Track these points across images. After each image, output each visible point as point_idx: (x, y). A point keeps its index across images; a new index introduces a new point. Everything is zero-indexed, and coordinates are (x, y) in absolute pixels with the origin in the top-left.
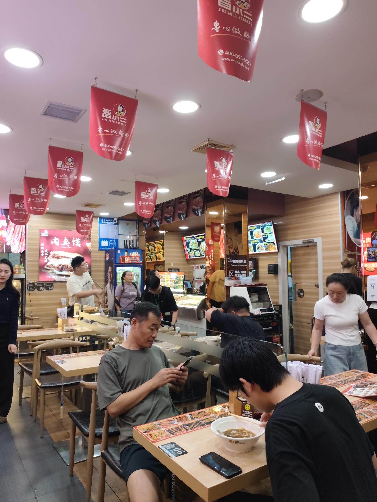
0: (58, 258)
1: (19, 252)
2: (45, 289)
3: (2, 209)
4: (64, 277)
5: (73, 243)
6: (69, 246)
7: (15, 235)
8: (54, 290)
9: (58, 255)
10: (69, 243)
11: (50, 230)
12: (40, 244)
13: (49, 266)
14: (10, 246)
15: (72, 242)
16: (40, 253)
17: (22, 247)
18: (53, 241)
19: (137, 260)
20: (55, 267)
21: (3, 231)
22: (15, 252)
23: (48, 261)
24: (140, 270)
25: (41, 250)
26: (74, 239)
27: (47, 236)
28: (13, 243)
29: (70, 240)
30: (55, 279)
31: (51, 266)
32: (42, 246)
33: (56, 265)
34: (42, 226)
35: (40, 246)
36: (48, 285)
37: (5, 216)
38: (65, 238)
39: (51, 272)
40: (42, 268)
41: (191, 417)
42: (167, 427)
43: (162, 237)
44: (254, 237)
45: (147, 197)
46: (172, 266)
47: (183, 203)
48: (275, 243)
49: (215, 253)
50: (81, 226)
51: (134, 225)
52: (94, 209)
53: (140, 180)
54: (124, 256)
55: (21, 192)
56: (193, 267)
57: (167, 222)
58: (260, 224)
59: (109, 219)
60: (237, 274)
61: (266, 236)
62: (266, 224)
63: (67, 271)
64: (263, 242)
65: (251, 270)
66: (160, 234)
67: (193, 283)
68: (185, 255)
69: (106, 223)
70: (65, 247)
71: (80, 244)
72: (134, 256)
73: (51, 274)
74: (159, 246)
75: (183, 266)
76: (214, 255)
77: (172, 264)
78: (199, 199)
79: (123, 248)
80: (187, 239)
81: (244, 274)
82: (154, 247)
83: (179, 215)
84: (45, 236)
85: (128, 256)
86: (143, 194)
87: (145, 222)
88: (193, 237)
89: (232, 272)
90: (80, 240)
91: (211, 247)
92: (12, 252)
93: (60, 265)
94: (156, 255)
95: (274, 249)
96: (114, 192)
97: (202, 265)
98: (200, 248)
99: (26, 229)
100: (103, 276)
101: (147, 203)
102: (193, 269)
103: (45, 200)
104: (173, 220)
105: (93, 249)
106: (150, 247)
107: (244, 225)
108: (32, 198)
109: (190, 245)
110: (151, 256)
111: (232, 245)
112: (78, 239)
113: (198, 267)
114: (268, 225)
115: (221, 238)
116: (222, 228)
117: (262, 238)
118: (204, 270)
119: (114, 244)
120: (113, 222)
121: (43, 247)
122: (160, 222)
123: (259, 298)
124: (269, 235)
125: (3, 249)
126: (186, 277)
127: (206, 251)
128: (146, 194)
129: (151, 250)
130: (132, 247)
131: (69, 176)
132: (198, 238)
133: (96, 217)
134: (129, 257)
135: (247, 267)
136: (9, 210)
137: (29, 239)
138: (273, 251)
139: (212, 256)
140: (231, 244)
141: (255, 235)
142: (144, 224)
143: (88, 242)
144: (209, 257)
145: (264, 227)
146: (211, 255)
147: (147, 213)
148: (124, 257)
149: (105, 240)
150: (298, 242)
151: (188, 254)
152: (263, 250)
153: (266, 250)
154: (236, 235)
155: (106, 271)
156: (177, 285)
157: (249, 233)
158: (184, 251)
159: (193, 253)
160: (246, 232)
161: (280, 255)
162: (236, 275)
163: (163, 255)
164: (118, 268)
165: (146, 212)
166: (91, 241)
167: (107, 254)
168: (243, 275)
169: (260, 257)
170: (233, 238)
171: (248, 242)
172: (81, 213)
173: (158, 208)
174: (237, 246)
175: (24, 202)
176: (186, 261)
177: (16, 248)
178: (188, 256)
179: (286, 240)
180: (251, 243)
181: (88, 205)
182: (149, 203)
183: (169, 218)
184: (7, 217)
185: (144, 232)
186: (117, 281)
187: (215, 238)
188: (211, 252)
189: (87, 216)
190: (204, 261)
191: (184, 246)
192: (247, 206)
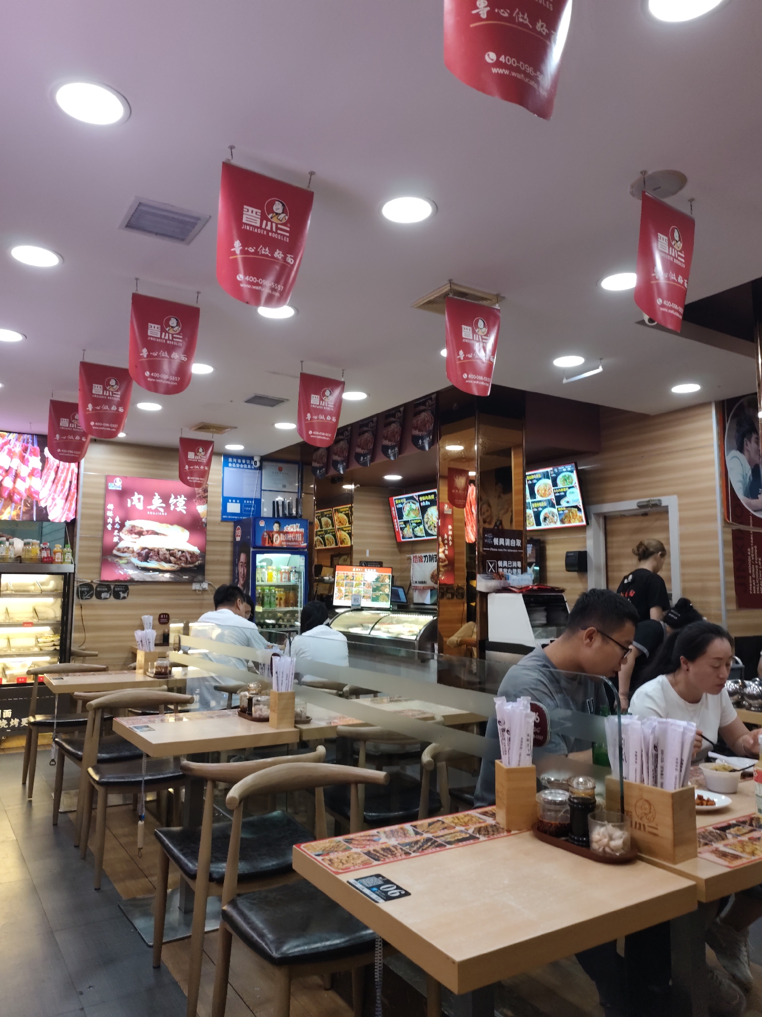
0: (140, 533)
1: (63, 520)
2: (112, 596)
3: (32, 435)
4: (151, 573)
5: (172, 505)
6: (162, 510)
7: (57, 486)
8: (131, 599)
9: (141, 528)
10: (164, 505)
11: (126, 477)
12: (105, 505)
13: (122, 550)
14: (46, 508)
15: (170, 502)
16: (106, 524)
17: (69, 510)
18: (132, 501)
19: (295, 541)
20: (133, 552)
21: (33, 478)
22: (57, 521)
23: (121, 539)
24: (304, 561)
25: (108, 517)
26: (173, 496)
27: (120, 489)
28: (52, 502)
29: (165, 499)
30: (133, 577)
31: (125, 550)
32: (110, 510)
33: (136, 547)
34: (111, 469)
35: (105, 510)
36: (119, 589)
37: (38, 448)
38: (155, 495)
39: (126, 561)
40: (108, 555)
41: (414, 830)
42: (365, 847)
43: (348, 499)
44: (537, 496)
45: (323, 405)
46: (368, 556)
47: (393, 426)
48: (581, 507)
49: (455, 532)
50: (189, 469)
51: (293, 471)
52: (215, 435)
53: (307, 371)
54: (272, 532)
55: (73, 396)
56: (409, 559)
57: (360, 464)
58: (549, 469)
59: (243, 459)
60: (503, 568)
61: (562, 494)
62: (562, 467)
63: (157, 561)
64: (556, 507)
65: (530, 565)
66: (345, 489)
67: (411, 591)
68: (393, 533)
69: (238, 465)
70: (154, 514)
71: (185, 508)
72: (292, 533)
73: (124, 566)
74: (342, 516)
75: (389, 558)
76: (453, 536)
77: (368, 552)
78: (425, 416)
79: (271, 516)
80: (399, 501)
81: (517, 568)
82: (331, 518)
83: (385, 450)
84: (118, 489)
85: (279, 532)
86: (315, 400)
87: (315, 464)
88: (412, 498)
89: (491, 564)
90: (186, 499)
91: (448, 520)
92: (49, 521)
93: (144, 549)
94: (335, 536)
95: (578, 520)
96: (257, 400)
97: (428, 554)
98: (426, 520)
99: (78, 475)
100: (228, 573)
101: (322, 417)
102: (410, 563)
103: (121, 410)
104: (372, 460)
105: (211, 518)
106: (324, 520)
107: (516, 472)
108: (94, 405)
109: (405, 513)
110: (326, 536)
111: (491, 516)
112: (181, 497)
113: (420, 558)
114: (567, 471)
115: (468, 501)
116: (471, 481)
117: (552, 497)
118: (434, 565)
119: (253, 509)
120: (251, 465)
121: (112, 512)
122: (345, 464)
123: (548, 618)
124: (569, 491)
125: (32, 515)
126: (395, 579)
127: (439, 528)
128: (321, 399)
129: (325, 525)
130: (287, 515)
131: (170, 354)
132: (421, 499)
133: (219, 454)
134: (282, 535)
135: (523, 555)
136: (48, 437)
137: (85, 495)
138: (577, 523)
139: (450, 538)
140: (487, 514)
141: (540, 491)
142: (314, 470)
143: (200, 504)
144: (443, 540)
145: (558, 474)
146: (448, 536)
147: (322, 437)
148: (271, 535)
149: (234, 501)
150: (630, 505)
151: (400, 532)
152: (555, 523)
153: (562, 521)
154: (499, 497)
155: (235, 563)
156: (378, 593)
157: (527, 486)
158: (392, 525)
159: (411, 530)
160: (521, 486)
161: (590, 533)
162: (500, 570)
163: (350, 534)
164: (259, 557)
165: (319, 435)
166: (207, 502)
167: (239, 529)
168: (515, 570)
169: (550, 538)
170: (493, 501)
171: (525, 506)
172: (189, 444)
173: (341, 437)
174: (500, 519)
175: (80, 416)
176: (396, 546)
177: (58, 513)
178: (401, 535)
179: (603, 502)
180: (530, 508)
181: (203, 427)
182: (326, 417)
183: (364, 455)
184: (42, 451)
185: (312, 486)
186: (257, 583)
187: (457, 499)
188: (447, 530)
189: (201, 450)
190: (435, 546)
191: (392, 516)
192: (524, 431)
